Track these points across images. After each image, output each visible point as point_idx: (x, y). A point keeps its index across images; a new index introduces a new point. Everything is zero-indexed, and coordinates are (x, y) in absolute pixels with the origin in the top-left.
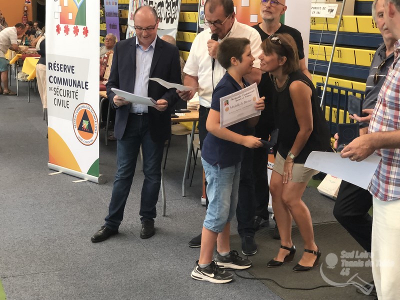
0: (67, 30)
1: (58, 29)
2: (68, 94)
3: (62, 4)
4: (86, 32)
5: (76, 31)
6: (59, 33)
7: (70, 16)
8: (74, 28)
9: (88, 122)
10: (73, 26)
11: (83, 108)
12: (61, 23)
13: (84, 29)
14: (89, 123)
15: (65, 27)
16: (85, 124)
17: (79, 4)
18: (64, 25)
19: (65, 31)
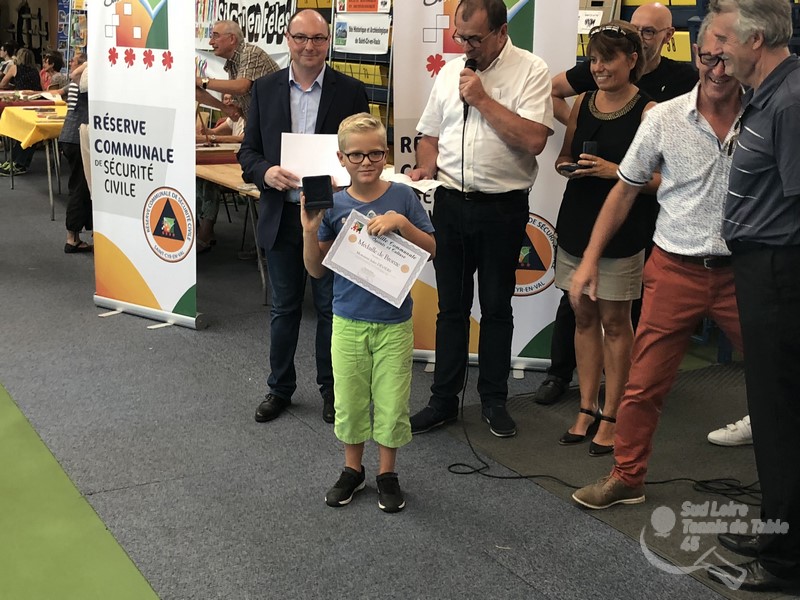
0: (130, 58)
1: (113, 56)
2: (132, 170)
3: (119, 12)
4: (168, 60)
5: (149, 59)
6: (114, 62)
7: (137, 33)
8: (145, 53)
9: (173, 220)
10: (143, 50)
11: (162, 196)
12: (118, 45)
13: (164, 55)
14: (176, 222)
15: (126, 52)
16: (168, 224)
17: (154, 12)
18: (124, 49)
19: (127, 60)
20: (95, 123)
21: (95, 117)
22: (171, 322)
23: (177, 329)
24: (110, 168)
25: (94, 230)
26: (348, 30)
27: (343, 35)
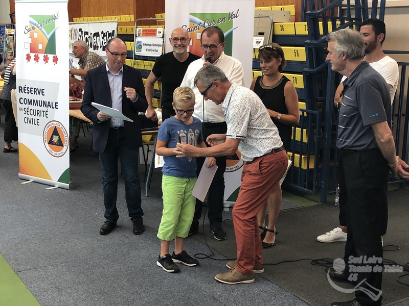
0: (37, 59)
1: (28, 58)
2: (38, 113)
3: (32, 36)
4: (55, 60)
5: (46, 59)
6: (29, 61)
7: (40, 47)
8: (44, 56)
9: (58, 137)
10: (43, 55)
11: (52, 125)
12: (31, 52)
13: (54, 57)
14: (59, 137)
15: (35, 56)
16: (56, 139)
17: (49, 37)
18: (34, 54)
19: (35, 59)
20: (20, 90)
21: (19, 87)
22: (57, 186)
23: (60, 190)
24: (27, 111)
25: (19, 141)
26: (142, 45)
27: (140, 47)
